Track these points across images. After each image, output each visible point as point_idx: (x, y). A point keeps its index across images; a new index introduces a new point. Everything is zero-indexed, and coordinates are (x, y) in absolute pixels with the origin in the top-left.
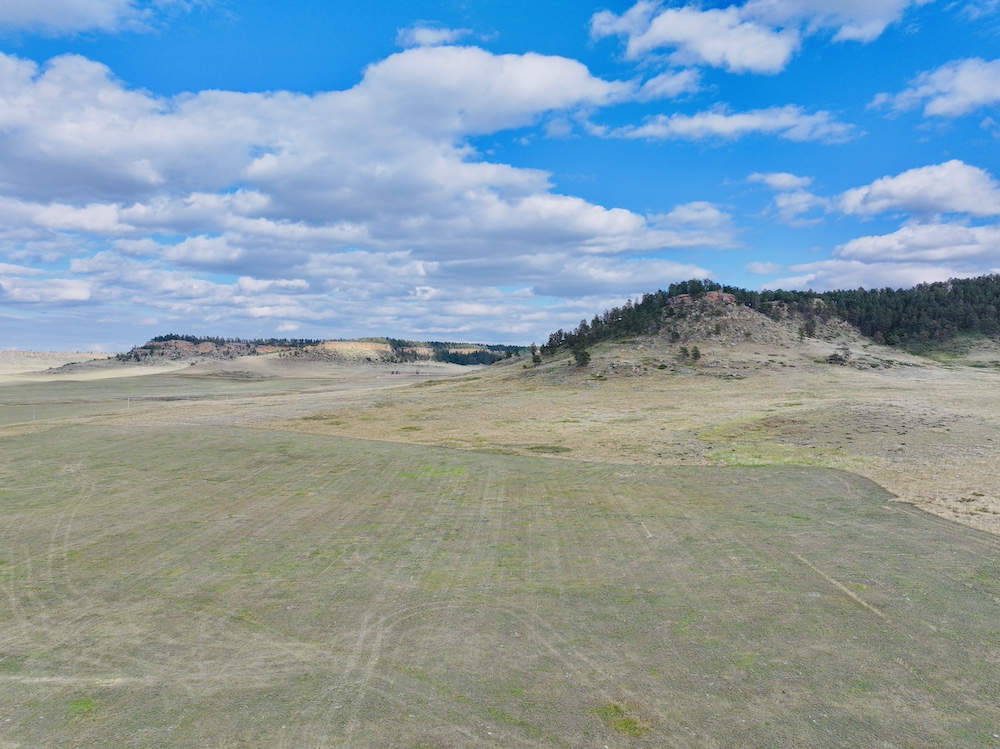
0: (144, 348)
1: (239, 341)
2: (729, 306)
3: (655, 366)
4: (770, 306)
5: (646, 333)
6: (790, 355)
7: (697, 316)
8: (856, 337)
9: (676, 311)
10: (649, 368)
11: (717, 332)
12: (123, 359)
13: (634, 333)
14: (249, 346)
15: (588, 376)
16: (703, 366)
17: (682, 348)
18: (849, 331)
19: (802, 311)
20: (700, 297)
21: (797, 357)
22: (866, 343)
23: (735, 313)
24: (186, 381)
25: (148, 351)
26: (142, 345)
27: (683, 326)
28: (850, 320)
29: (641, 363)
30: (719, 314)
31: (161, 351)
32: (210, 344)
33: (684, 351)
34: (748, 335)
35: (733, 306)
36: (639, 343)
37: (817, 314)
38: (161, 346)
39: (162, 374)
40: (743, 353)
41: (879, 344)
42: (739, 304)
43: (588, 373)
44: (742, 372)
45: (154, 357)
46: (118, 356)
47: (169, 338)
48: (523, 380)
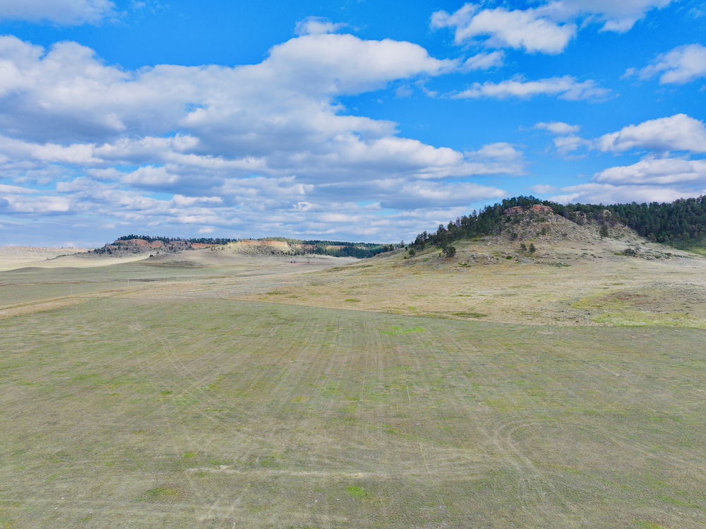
0: (114, 244)
1: (179, 240)
2: (549, 215)
3: (503, 257)
4: (575, 215)
5: (491, 234)
6: (596, 249)
7: (527, 222)
8: (635, 237)
9: (512, 218)
10: (500, 258)
11: (543, 233)
12: (100, 252)
13: (483, 234)
14: (186, 243)
15: (457, 264)
16: (538, 257)
17: (522, 245)
18: (630, 233)
19: (596, 219)
20: (528, 208)
21: (600, 251)
22: (644, 242)
23: (554, 220)
24: (149, 268)
25: (117, 247)
26: (112, 243)
27: (519, 229)
28: (630, 225)
29: (493, 255)
30: (543, 220)
31: (126, 247)
32: (160, 242)
33: (523, 246)
34: (565, 235)
35: (551, 215)
36: (487, 241)
37: (607, 221)
38: (126, 243)
39: (130, 263)
40: (563, 248)
41: (652, 242)
42: (555, 214)
43: (455, 262)
44: (567, 262)
45: (121, 251)
46: (95, 251)
47: (131, 237)
48: (407, 267)
